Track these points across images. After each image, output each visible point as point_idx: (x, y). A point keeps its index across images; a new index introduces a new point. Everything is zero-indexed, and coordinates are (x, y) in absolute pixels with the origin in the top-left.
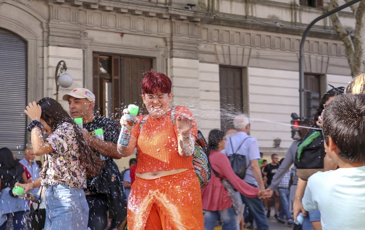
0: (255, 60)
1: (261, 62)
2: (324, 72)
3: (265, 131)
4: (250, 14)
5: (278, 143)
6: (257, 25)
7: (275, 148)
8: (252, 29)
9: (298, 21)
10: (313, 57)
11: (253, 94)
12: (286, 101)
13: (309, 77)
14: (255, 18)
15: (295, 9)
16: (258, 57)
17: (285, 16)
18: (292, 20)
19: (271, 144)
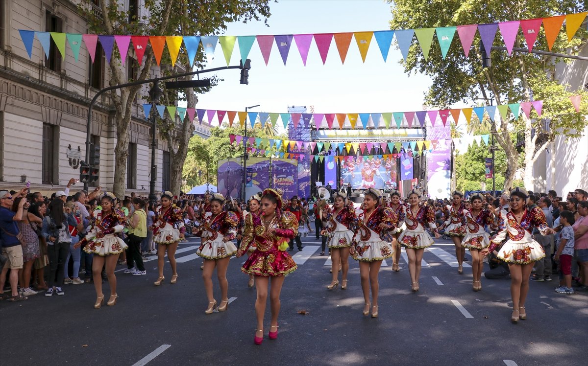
0: (10, 107)
1: (15, 110)
2: (58, 124)
3: (15, 168)
4: (9, 66)
5: (24, 179)
6: (15, 77)
7: (22, 182)
8: (10, 80)
9: (44, 80)
10: (52, 111)
11: (7, 136)
12: (32, 144)
13: (47, 126)
14: (13, 71)
15: (42, 69)
16: (12, 105)
17: (34, 74)
18: (39, 78)
19: (19, 180)
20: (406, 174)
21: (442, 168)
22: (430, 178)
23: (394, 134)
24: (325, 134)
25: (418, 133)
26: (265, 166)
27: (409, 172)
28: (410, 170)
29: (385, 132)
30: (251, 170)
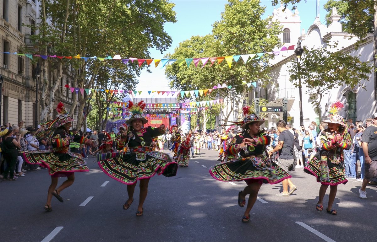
20: (173, 122)
21: (187, 120)
22: (182, 124)
26: (120, 122)
27: (174, 121)
28: (174, 120)
30: (115, 123)
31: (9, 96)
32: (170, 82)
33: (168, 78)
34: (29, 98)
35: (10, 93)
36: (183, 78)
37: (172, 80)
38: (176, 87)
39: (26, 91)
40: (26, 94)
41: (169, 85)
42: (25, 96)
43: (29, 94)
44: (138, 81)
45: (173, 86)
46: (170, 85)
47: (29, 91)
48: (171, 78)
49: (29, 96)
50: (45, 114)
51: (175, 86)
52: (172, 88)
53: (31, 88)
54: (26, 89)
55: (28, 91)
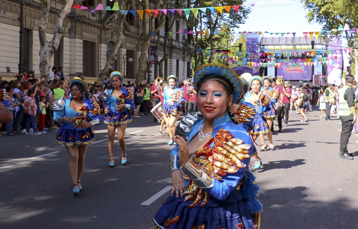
21: (337, 68)
22: (329, 74)
23: (308, 48)
24: (268, 48)
25: (323, 47)
29: (303, 47)
31: (34, 29)
32: (308, 12)
33: (306, 7)
34: (75, 33)
35: (35, 25)
36: (323, 4)
37: (311, 9)
38: (318, 20)
39: (72, 22)
40: (72, 27)
41: (306, 17)
42: (69, 30)
43: (75, 27)
44: (250, 10)
45: (313, 19)
46: (308, 17)
47: (76, 22)
48: (310, 7)
49: (75, 30)
50: (45, 53)
51: (315, 18)
52: (310, 21)
53: (76, 18)
54: (70, 19)
55: (74, 23)
